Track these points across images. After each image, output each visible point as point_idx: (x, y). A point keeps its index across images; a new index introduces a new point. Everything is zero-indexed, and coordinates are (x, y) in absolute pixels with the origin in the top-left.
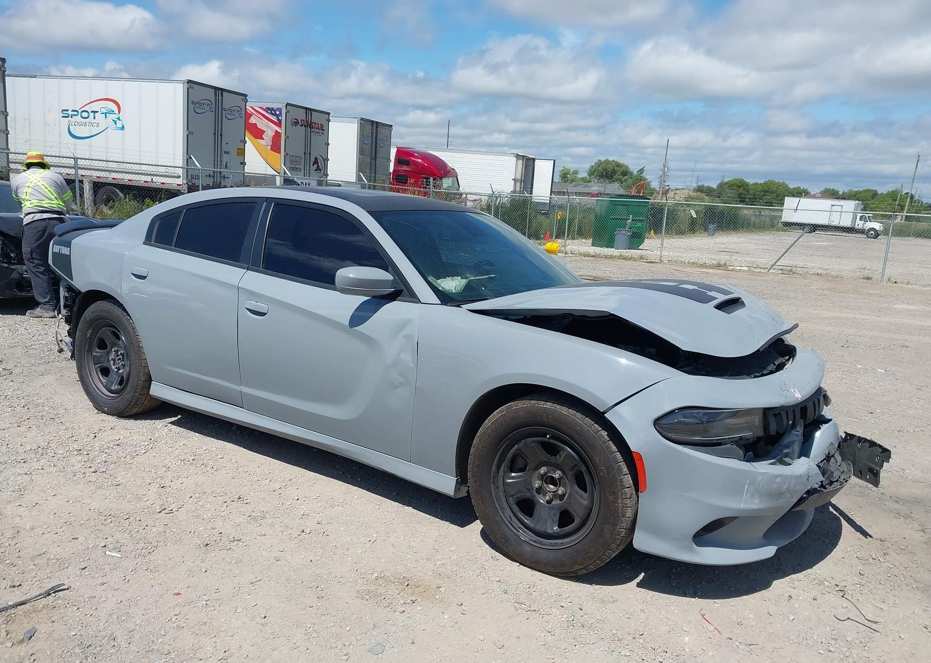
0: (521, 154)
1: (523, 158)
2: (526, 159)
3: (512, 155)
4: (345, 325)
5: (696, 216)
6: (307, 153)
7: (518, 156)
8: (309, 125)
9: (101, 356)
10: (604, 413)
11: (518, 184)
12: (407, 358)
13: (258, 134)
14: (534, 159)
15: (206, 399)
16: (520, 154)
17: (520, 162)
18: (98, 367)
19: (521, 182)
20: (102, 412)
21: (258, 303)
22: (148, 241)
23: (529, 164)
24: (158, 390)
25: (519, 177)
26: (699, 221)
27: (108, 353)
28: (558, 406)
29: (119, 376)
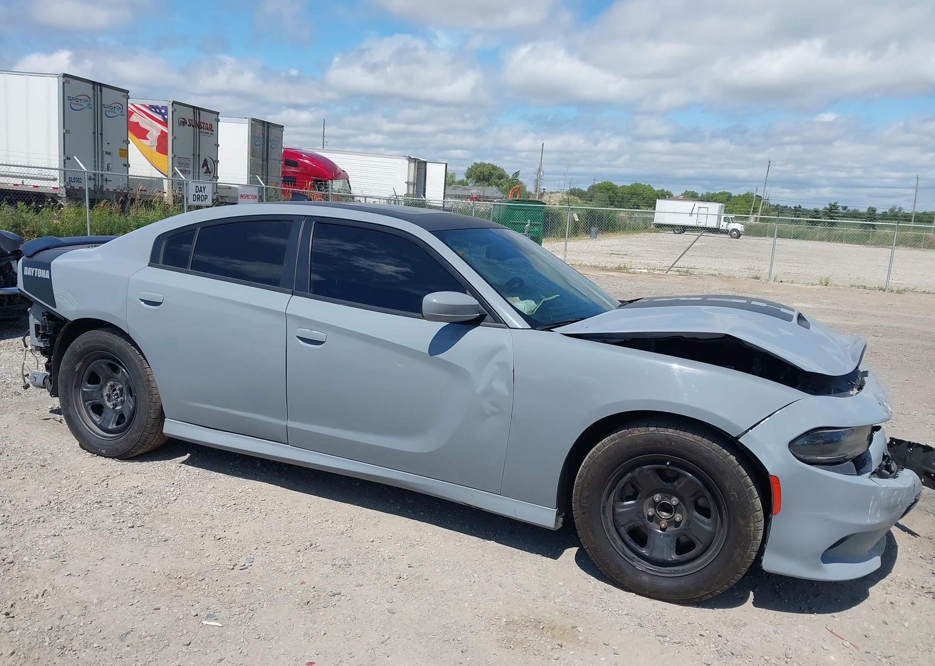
0: (414, 157)
1: (415, 161)
2: (418, 162)
3: (405, 157)
4: (425, 353)
5: (578, 220)
6: (196, 155)
7: (410, 159)
8: (197, 125)
9: (92, 391)
10: (738, 437)
11: (411, 187)
12: (501, 386)
13: (142, 134)
14: (425, 163)
15: (237, 436)
16: (412, 157)
17: (412, 165)
18: (90, 404)
19: (414, 185)
20: (98, 455)
21: (314, 331)
22: (154, 261)
23: (421, 167)
24: (173, 428)
25: (411, 180)
26: (582, 225)
27: (101, 388)
28: (681, 433)
29: (116, 413)
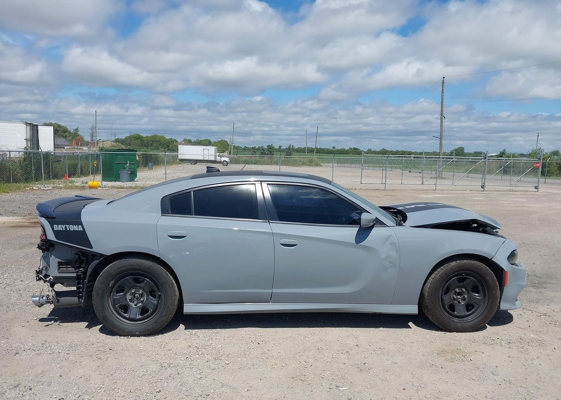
0: (29, 122)
1: (30, 125)
2: (32, 125)
3: (23, 123)
4: (354, 243)
5: (138, 159)
7: (27, 124)
9: (120, 297)
10: (492, 259)
11: (29, 142)
12: (393, 254)
14: (37, 126)
16: (28, 122)
17: (29, 127)
18: (118, 306)
19: (31, 140)
21: (290, 240)
22: (164, 211)
23: (34, 129)
24: (190, 309)
25: (29, 137)
26: (141, 162)
27: (125, 295)
29: (139, 308)
